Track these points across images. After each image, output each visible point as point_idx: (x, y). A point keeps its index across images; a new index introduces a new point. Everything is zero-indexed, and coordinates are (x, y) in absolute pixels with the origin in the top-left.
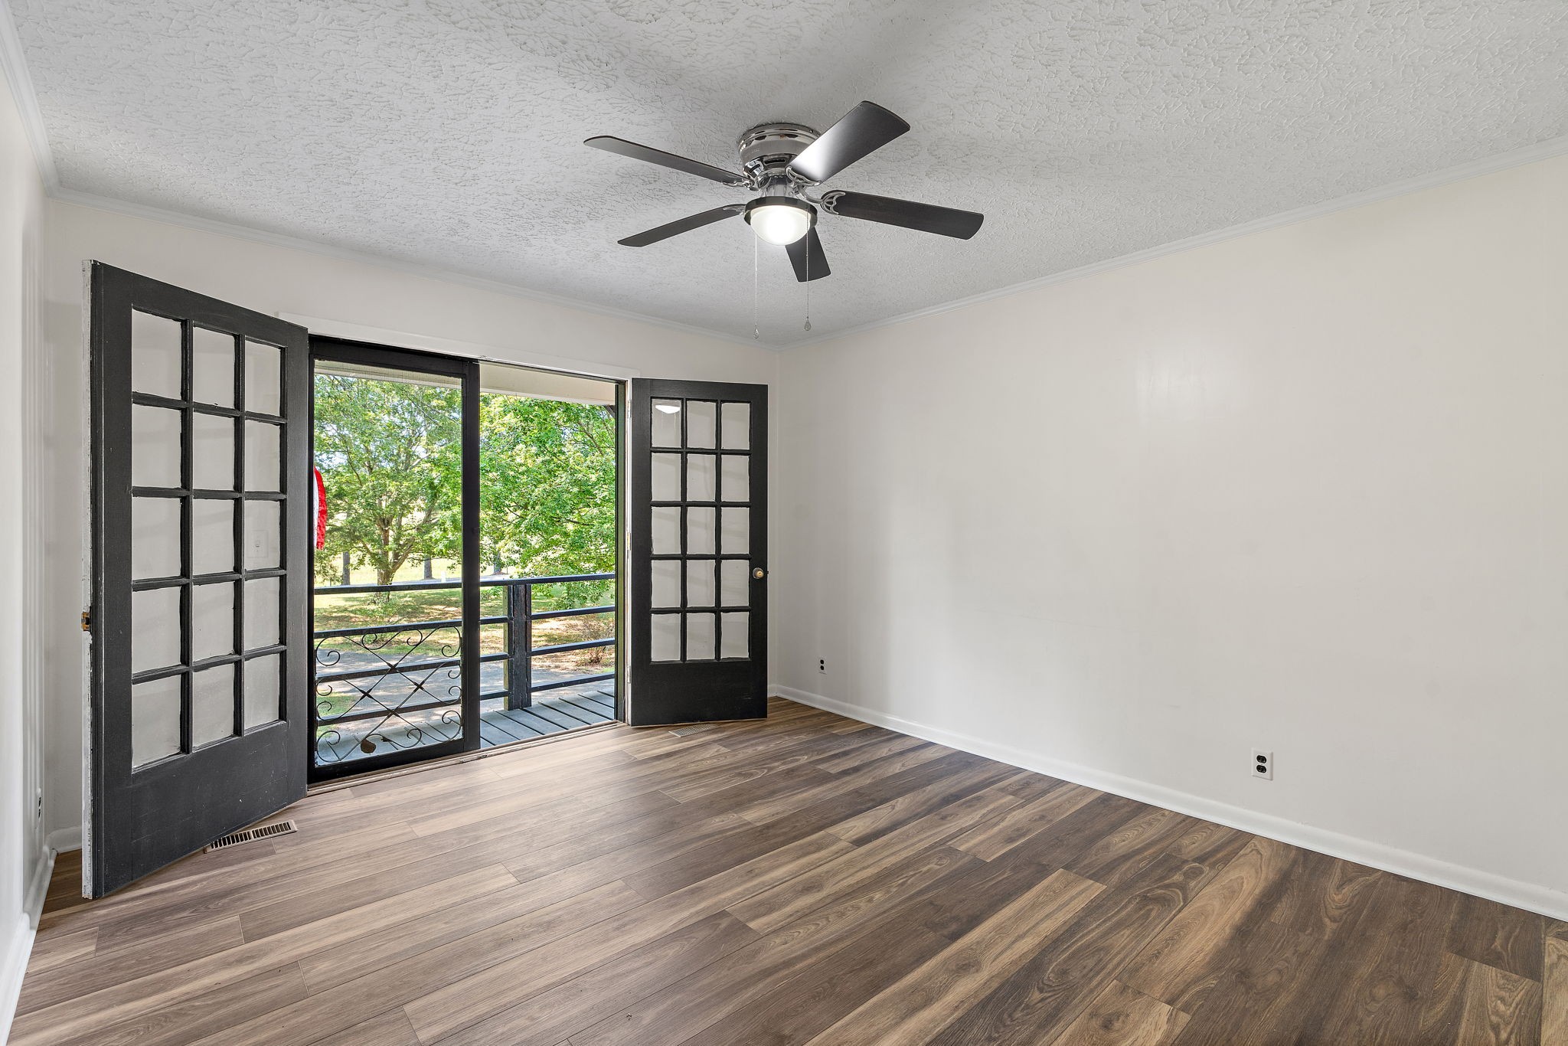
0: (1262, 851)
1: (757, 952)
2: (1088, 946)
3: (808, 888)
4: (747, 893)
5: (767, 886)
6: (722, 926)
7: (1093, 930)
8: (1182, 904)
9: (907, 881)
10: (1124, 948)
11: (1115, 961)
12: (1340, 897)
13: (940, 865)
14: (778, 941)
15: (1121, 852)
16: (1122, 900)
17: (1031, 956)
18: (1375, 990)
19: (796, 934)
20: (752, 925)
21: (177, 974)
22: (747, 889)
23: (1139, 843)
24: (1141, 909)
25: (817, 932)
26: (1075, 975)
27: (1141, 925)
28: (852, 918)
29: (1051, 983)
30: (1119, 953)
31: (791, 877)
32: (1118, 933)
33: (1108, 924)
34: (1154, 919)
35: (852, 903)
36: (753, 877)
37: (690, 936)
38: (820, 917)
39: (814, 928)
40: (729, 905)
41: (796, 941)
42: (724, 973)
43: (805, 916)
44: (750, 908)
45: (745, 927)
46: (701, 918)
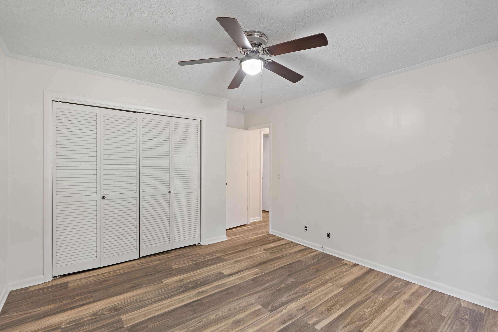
1: (259, 298)
3: (238, 322)
4: (263, 321)
5: (255, 324)
6: (270, 306)
14: (252, 301)
19: (246, 303)
20: (261, 307)
22: (263, 322)
25: (239, 304)
28: (226, 308)
31: (244, 329)
35: (224, 314)
36: (261, 329)
37: (280, 304)
38: (237, 309)
39: (240, 305)
40: (269, 315)
41: (247, 301)
42: (267, 293)
43: (242, 310)
44: (262, 314)
45: (263, 306)
46: (278, 310)
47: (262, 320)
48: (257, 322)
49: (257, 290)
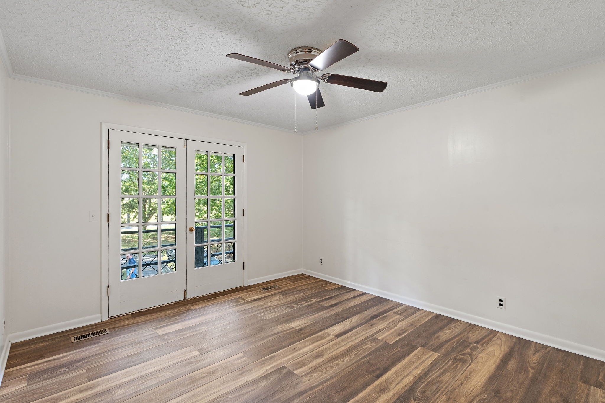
0: (502, 339)
1: (297, 384)
2: (433, 380)
3: (318, 356)
5: (301, 355)
6: (283, 373)
7: (435, 373)
8: (470, 362)
9: (358, 352)
10: (448, 381)
11: (444, 387)
12: (535, 358)
13: (371, 345)
14: (306, 379)
15: (445, 339)
16: (446, 360)
17: (410, 385)
18: (551, 399)
19: (314, 376)
20: (296, 372)
21: (60, 396)
22: (293, 357)
23: (452, 335)
24: (454, 364)
25: (322, 375)
26: (428, 393)
27: (454, 371)
29: (418, 397)
30: (445, 383)
31: (311, 351)
32: (445, 375)
33: (441, 371)
34: (460, 368)
35: (336, 362)
36: (295, 351)
37: (270, 377)
38: (323, 368)
39: (321, 373)
40: (286, 363)
41: (314, 379)
42: (285, 393)
43: (317, 368)
44: (294, 365)
45: (293, 373)
46: (274, 369)
47: (294, 359)
48: (299, 357)
49: (300, 399)
